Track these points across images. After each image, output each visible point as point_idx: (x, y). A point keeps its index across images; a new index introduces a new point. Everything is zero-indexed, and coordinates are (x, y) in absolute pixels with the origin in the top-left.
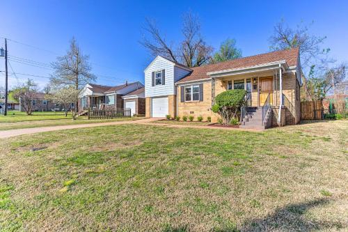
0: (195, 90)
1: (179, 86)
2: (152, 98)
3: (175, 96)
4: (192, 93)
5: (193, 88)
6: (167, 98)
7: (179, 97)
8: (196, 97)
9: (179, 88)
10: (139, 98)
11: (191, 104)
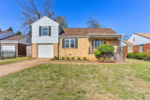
0: (72, 42)
1: (61, 39)
2: (38, 44)
3: (59, 44)
4: (70, 43)
5: (71, 41)
6: (53, 45)
7: (61, 45)
8: (72, 46)
9: (61, 40)
10: (18, 43)
11: (70, 50)
